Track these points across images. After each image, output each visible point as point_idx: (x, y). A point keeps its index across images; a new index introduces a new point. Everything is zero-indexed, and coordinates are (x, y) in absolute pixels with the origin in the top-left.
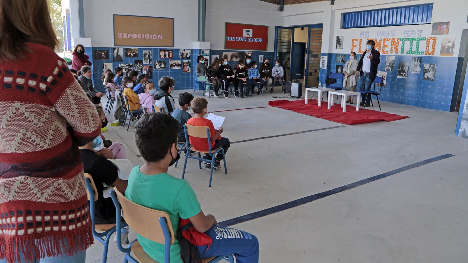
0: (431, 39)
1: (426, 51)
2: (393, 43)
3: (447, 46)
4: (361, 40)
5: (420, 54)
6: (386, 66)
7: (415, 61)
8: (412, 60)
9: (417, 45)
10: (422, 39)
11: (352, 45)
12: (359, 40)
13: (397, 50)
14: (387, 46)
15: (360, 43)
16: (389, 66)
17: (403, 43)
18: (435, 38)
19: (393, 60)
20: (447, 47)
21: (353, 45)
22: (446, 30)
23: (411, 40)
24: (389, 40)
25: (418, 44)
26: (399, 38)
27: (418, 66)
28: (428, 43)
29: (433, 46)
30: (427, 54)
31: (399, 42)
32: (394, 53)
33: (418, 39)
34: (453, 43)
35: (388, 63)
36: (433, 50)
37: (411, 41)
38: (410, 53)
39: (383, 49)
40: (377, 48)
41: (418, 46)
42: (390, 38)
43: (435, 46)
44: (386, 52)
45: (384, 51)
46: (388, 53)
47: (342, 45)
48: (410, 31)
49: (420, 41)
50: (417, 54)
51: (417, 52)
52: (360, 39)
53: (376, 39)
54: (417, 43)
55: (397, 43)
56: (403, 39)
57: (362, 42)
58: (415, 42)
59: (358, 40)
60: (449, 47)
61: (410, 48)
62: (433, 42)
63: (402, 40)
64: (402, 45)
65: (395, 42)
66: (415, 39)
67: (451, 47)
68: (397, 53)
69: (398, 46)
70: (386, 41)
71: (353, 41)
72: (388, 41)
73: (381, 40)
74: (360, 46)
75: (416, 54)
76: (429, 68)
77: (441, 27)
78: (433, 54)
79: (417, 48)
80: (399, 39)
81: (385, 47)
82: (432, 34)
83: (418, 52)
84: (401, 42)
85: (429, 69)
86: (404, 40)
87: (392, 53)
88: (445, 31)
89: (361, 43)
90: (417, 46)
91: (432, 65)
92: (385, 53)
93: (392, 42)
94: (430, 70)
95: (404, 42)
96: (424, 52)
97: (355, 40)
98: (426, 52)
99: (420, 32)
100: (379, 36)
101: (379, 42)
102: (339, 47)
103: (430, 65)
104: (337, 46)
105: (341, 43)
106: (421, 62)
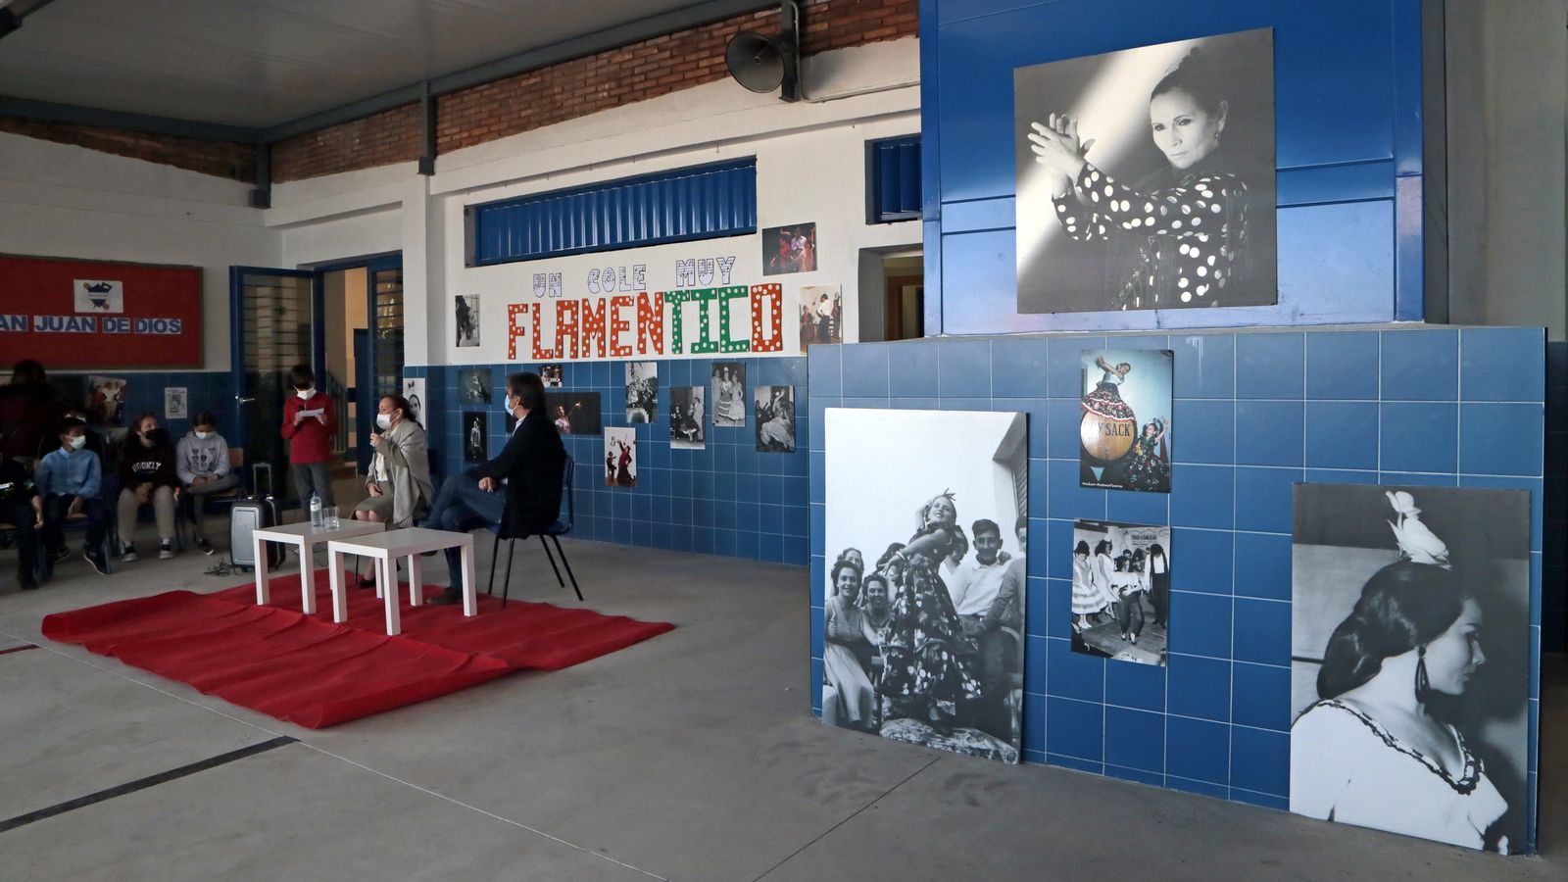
0: (765, 292)
1: (754, 339)
3: (820, 316)
4: (537, 306)
5: (735, 350)
7: (724, 380)
8: (714, 375)
9: (722, 317)
10: (736, 291)
11: (511, 327)
12: (531, 309)
13: (660, 338)
14: (625, 326)
15: (535, 318)
16: (640, 403)
18: (778, 288)
20: (817, 320)
21: (514, 329)
22: (808, 254)
23: (700, 299)
24: (631, 303)
25: (724, 313)
26: (661, 294)
27: (736, 397)
28: (756, 305)
29: (774, 318)
30: (760, 348)
31: (662, 307)
32: (651, 354)
33: (723, 295)
34: (836, 302)
35: (635, 393)
36: (776, 332)
37: (702, 302)
38: (702, 350)
39: (614, 338)
40: (593, 333)
41: (727, 318)
42: (631, 294)
43: (779, 316)
44: (624, 348)
45: (618, 347)
46: (630, 354)
47: (475, 332)
48: (692, 262)
49: (730, 300)
50: (727, 351)
51: (724, 342)
52: (534, 305)
53: (587, 300)
54: (722, 308)
55: (657, 314)
56: (674, 294)
57: (543, 315)
58: (714, 305)
59: (526, 306)
60: (825, 319)
61: (702, 330)
62: (773, 302)
63: (673, 301)
64: (674, 320)
65: (650, 310)
66: (713, 292)
67: (831, 317)
68: (661, 351)
69: (660, 324)
70: (622, 305)
71: (511, 312)
72: (628, 304)
73: (602, 303)
74: (535, 330)
75: (723, 349)
76: (772, 403)
77: (790, 243)
78: (777, 349)
79: (722, 327)
80: (660, 297)
81: (619, 329)
82: (766, 273)
83: (729, 343)
84: (668, 308)
85: (771, 408)
86: (678, 298)
87: (643, 351)
88: (804, 260)
89: (538, 320)
90: (723, 322)
91: (779, 389)
92: (622, 352)
93: (641, 307)
94: (777, 409)
95: (679, 308)
96: (747, 342)
97: (516, 310)
98: (755, 343)
99: (725, 267)
100: (594, 287)
101: (598, 312)
102: (468, 337)
103: (774, 390)
104: (459, 337)
105: (471, 321)
106: (742, 380)
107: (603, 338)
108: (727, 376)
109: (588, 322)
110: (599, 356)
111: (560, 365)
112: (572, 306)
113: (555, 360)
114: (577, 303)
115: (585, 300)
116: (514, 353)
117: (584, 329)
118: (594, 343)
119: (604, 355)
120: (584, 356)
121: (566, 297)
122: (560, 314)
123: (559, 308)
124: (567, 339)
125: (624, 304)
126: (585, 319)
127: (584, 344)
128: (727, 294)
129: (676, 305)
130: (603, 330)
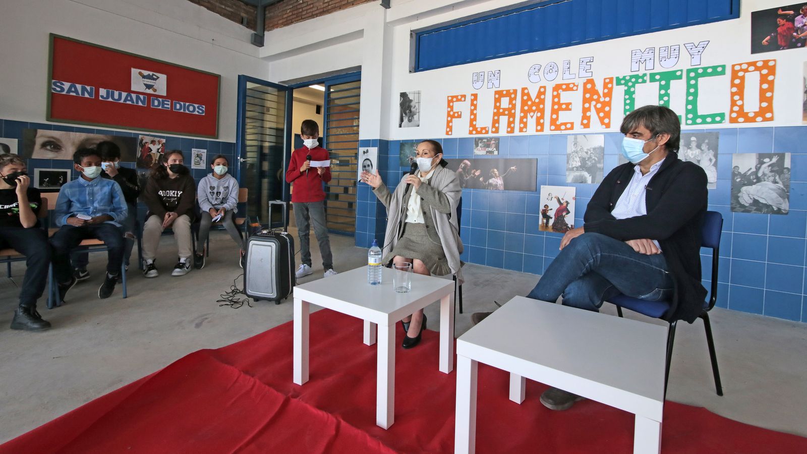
0: (752, 68)
1: (732, 111)
2: (588, 96)
4: (475, 96)
5: (704, 122)
6: (572, 169)
7: (690, 148)
9: (688, 94)
10: (710, 70)
11: (449, 112)
13: (608, 115)
14: (568, 106)
15: (472, 104)
16: (583, 167)
17: (629, 93)
18: (772, 64)
19: (594, 149)
21: (452, 113)
23: (660, 80)
24: (575, 88)
25: (692, 90)
26: (611, 79)
27: (705, 163)
28: (737, 81)
29: (762, 92)
31: (611, 90)
32: (596, 125)
33: (692, 75)
35: (578, 159)
36: (764, 105)
37: (663, 83)
39: (554, 116)
40: (532, 114)
41: (695, 95)
42: (576, 81)
43: (771, 89)
44: (565, 124)
45: (558, 123)
46: (572, 128)
47: (416, 117)
48: (653, 50)
49: (701, 79)
50: (694, 123)
51: (690, 116)
52: (472, 95)
53: (526, 88)
54: (689, 86)
55: (605, 95)
56: (628, 78)
59: (464, 96)
62: (763, 79)
63: (626, 84)
64: (625, 100)
65: (597, 93)
66: (679, 73)
68: (608, 126)
69: (609, 104)
70: (564, 90)
71: (449, 102)
72: (572, 89)
73: (542, 90)
74: (472, 113)
75: (689, 122)
76: (758, 169)
77: (793, 21)
78: (765, 120)
79: (688, 102)
80: (609, 82)
81: (560, 109)
82: (754, 51)
83: (696, 116)
85: (756, 173)
86: (630, 82)
87: (587, 126)
89: (475, 106)
91: (770, 156)
92: (563, 127)
93: (586, 91)
94: (764, 174)
95: (632, 89)
96: (722, 115)
97: (455, 99)
98: (734, 115)
99: (695, 50)
100: (533, 78)
101: (538, 96)
102: (410, 121)
103: (761, 158)
104: (402, 120)
105: (413, 110)
106: (714, 148)
107: (542, 117)
108: (694, 145)
109: (527, 105)
110: (537, 131)
111: (497, 139)
112: (510, 94)
113: (490, 135)
114: (515, 92)
115: (523, 89)
116: (451, 130)
117: (522, 110)
118: (531, 122)
119: (542, 130)
120: (521, 130)
121: (504, 87)
122: (497, 100)
123: (497, 96)
124: (504, 120)
125: (568, 88)
126: (524, 103)
127: (521, 121)
128: (695, 75)
129: (629, 88)
130: (542, 111)
